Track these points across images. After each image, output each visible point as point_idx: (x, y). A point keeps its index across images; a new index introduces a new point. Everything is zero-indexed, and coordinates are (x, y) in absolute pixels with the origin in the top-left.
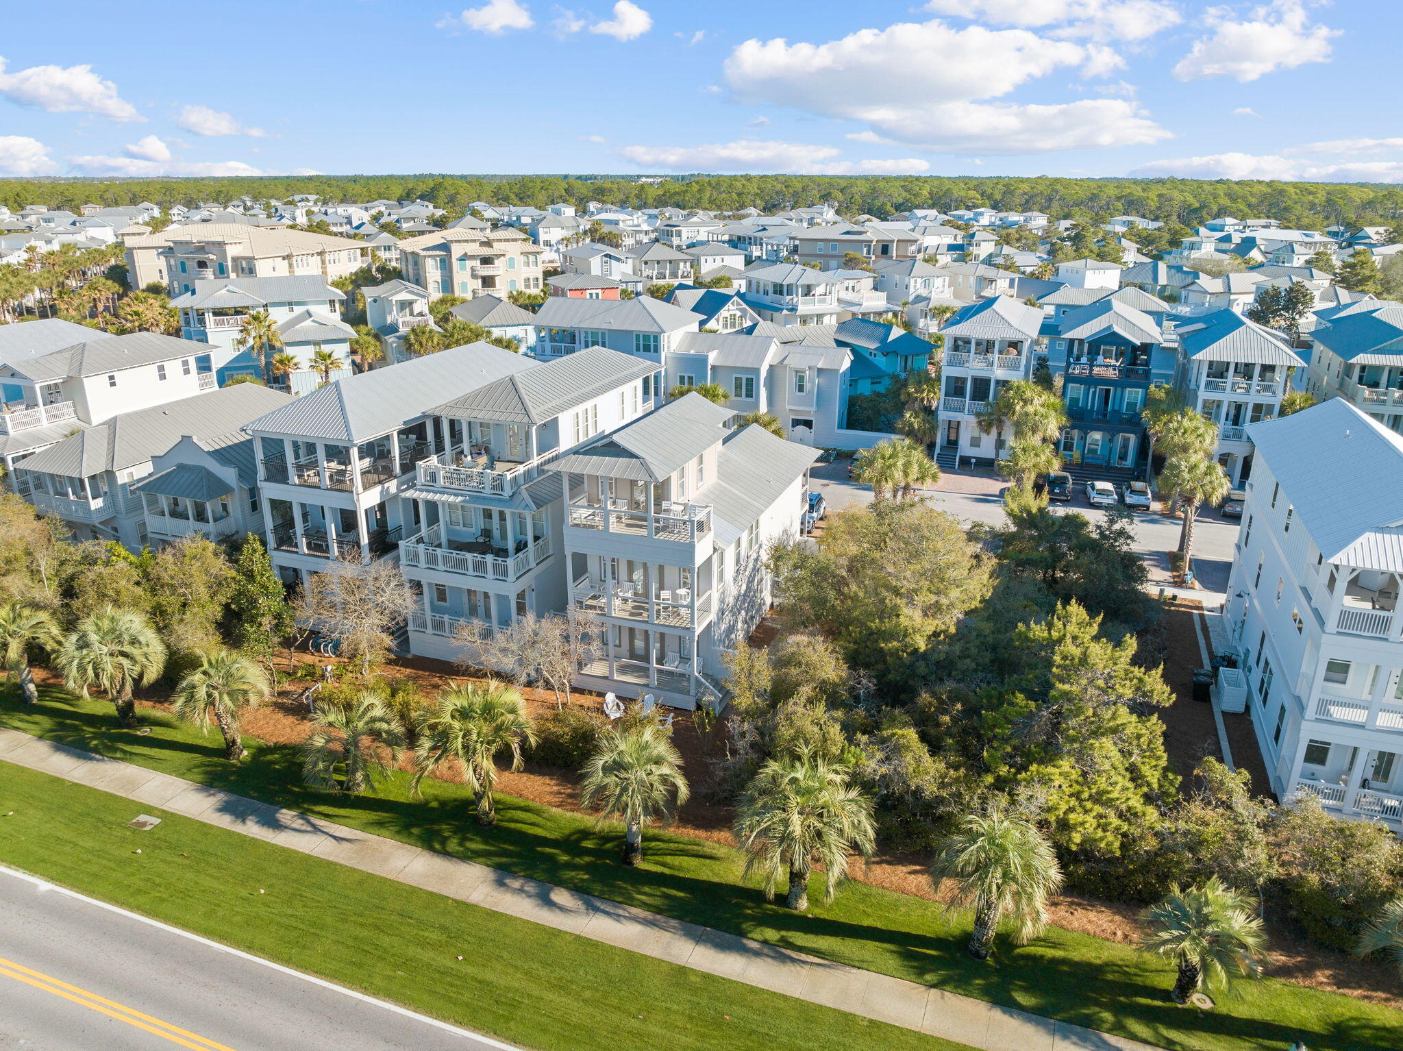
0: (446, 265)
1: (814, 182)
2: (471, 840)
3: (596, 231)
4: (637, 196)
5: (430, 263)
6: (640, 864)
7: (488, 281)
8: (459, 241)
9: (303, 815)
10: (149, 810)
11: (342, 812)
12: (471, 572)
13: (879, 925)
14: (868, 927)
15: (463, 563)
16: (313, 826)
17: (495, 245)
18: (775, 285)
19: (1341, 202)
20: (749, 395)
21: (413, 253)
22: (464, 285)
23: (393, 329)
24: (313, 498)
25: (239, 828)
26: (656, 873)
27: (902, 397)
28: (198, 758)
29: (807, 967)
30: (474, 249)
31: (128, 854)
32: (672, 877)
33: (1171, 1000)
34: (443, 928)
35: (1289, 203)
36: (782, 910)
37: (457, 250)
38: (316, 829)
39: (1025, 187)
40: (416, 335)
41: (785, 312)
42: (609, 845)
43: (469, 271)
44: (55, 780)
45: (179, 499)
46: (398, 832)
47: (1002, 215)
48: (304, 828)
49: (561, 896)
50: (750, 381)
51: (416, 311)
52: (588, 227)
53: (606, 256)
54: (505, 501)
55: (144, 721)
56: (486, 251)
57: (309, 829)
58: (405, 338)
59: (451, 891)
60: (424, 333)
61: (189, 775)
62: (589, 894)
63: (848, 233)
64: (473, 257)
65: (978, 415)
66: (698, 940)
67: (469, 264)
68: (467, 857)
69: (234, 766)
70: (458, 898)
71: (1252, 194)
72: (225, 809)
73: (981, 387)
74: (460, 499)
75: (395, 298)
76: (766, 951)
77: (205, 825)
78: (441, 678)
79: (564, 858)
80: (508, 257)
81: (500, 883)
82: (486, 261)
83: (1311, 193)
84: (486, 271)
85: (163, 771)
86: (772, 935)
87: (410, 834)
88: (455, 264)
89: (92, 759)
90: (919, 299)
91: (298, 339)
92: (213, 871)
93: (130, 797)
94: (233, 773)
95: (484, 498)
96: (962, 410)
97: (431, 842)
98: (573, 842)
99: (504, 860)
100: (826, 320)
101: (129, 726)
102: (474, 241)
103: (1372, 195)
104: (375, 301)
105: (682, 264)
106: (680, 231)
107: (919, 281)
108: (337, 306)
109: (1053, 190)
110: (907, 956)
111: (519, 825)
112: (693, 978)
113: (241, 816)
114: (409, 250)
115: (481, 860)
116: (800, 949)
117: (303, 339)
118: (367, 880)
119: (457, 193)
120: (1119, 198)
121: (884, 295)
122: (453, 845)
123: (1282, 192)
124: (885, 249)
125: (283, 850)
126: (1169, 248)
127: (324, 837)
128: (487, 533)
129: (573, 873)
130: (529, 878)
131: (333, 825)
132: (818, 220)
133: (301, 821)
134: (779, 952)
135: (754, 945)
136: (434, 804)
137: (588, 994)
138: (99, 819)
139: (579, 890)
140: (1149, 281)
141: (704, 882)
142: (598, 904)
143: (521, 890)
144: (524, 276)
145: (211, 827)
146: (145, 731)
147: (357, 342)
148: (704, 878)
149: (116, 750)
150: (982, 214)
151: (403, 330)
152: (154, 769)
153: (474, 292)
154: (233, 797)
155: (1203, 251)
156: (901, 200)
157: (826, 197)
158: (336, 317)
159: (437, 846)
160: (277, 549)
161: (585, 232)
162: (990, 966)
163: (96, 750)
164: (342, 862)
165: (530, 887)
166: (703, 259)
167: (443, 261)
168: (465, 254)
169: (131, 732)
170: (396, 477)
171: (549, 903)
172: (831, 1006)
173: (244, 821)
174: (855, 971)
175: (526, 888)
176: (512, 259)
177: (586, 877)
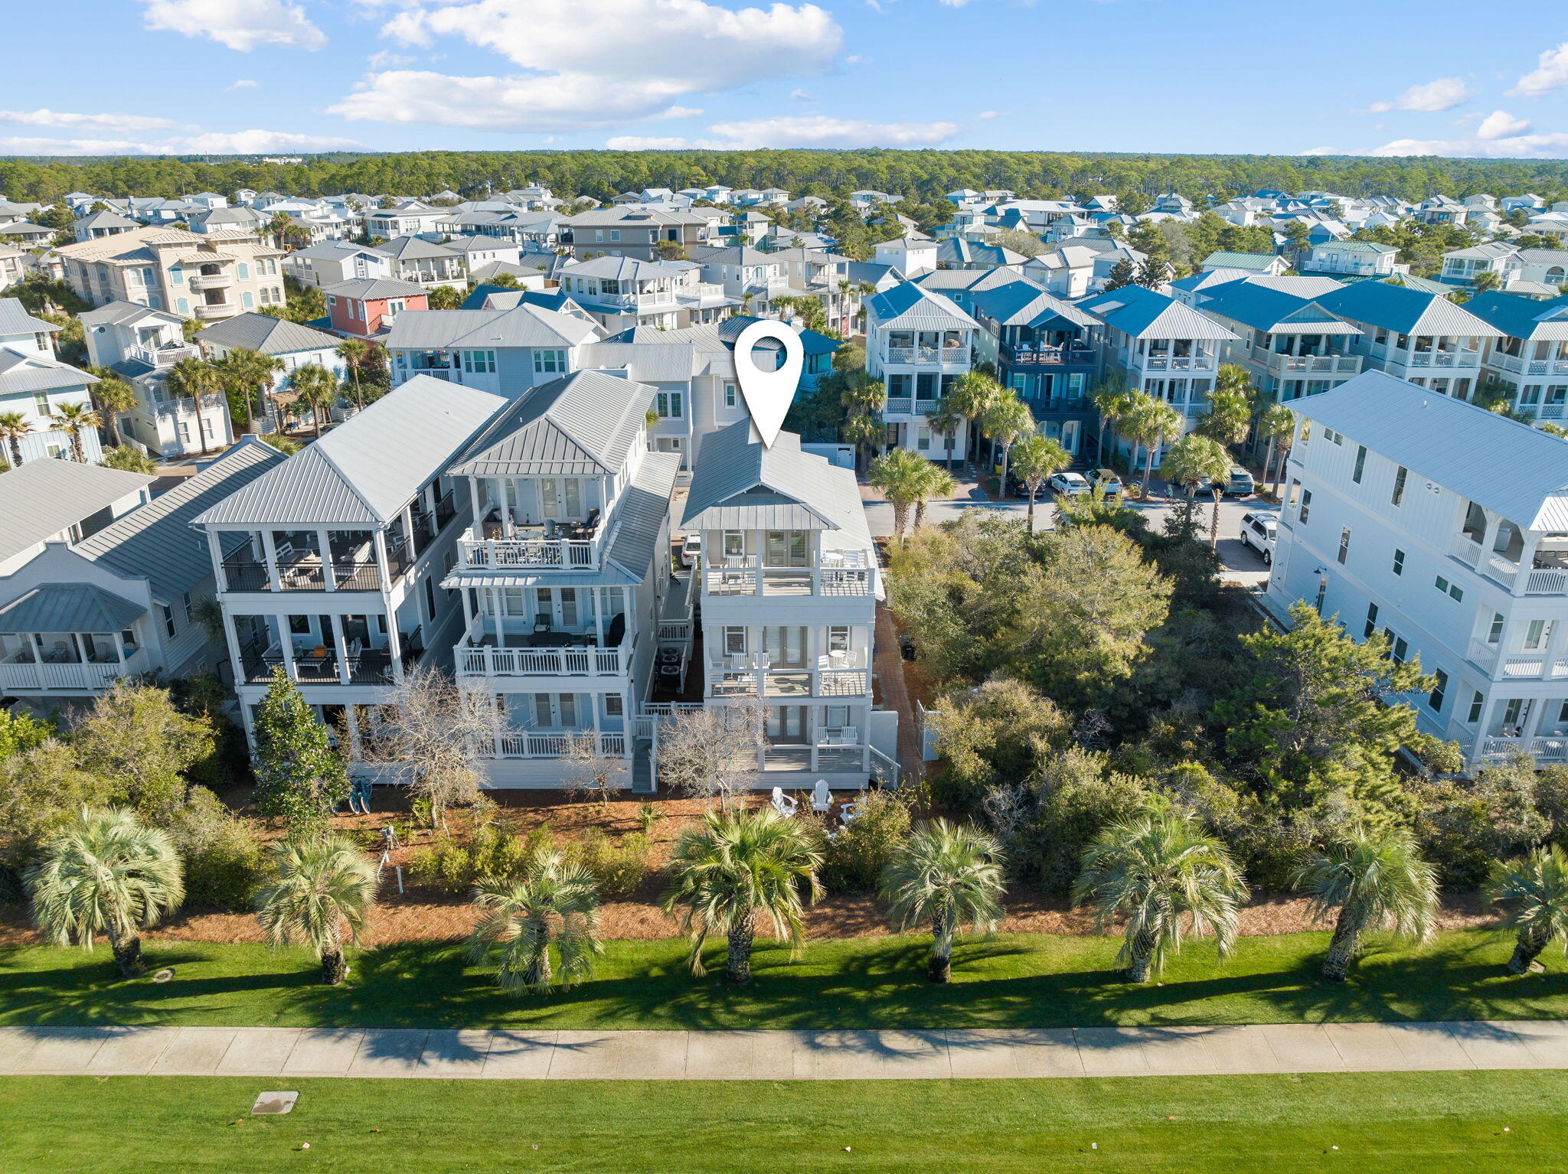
0: (153, 277)
1: (515, 159)
2: (739, 1003)
3: (281, 225)
4: (296, 181)
5: (130, 276)
6: (953, 977)
7: (214, 296)
8: (169, 245)
9: (496, 1029)
10: (270, 1084)
11: (544, 1012)
12: (564, 671)
13: (1227, 974)
14: (1221, 980)
15: (554, 663)
16: (524, 1040)
17: (219, 248)
18: (604, 282)
19: (1057, 171)
20: (677, 412)
21: (98, 264)
22: (183, 303)
23: (141, 367)
24: (311, 606)
25: (419, 1072)
26: (974, 984)
27: (844, 401)
28: (283, 993)
29: (1199, 1038)
30: (191, 254)
31: (287, 1155)
32: (994, 982)
33: (1513, 973)
34: (799, 1121)
35: (1010, 173)
36: (1130, 987)
37: (167, 258)
38: (532, 1044)
39: (751, 161)
40: (184, 372)
41: (623, 313)
42: (898, 966)
43: (187, 284)
44: (73, 1082)
45: (42, 634)
46: (640, 1020)
47: (740, 192)
48: (513, 1047)
49: (893, 1040)
50: (676, 397)
51: (164, 341)
52: (269, 221)
53: (360, 256)
54: (594, 575)
55: (154, 961)
56: (207, 257)
57: (521, 1046)
58: (169, 377)
59: (764, 1072)
60: (196, 369)
61: (284, 1020)
62: (923, 1029)
63: (628, 218)
64: (191, 266)
65: (928, 414)
66: (1077, 1043)
67: (186, 274)
68: (755, 1024)
69: (343, 990)
70: (782, 1078)
71: (975, 165)
72: (378, 1051)
73: (926, 383)
74: (530, 581)
75: (137, 326)
76: (1148, 1035)
77: (369, 1081)
78: (536, 811)
79: (861, 994)
80: (237, 262)
81: (815, 1046)
82: (208, 269)
83: (1027, 163)
84: (211, 282)
85: (241, 1023)
86: (1141, 1016)
87: (658, 1017)
88: (168, 277)
89: (111, 1035)
90: (753, 290)
91: (12, 391)
92: (435, 1141)
93: (220, 1073)
94: (351, 1000)
95: (562, 575)
96: (908, 411)
97: (691, 1019)
98: (855, 970)
99: (795, 1016)
100: (667, 319)
101: (135, 974)
102: (190, 244)
103: (1080, 164)
104: (102, 330)
105: (447, 263)
106: (396, 222)
107: (751, 270)
108: (49, 341)
109: (780, 164)
110: (1278, 1000)
111: (780, 970)
112: (1106, 1088)
113: (413, 1054)
114: (92, 259)
115: (771, 1023)
116: (1179, 1023)
117: (21, 389)
118: (651, 1090)
119: (40, 182)
120: (849, 171)
121: (721, 287)
122: (724, 1018)
123: (1002, 162)
124: (673, 235)
125: (510, 1084)
126: (939, 223)
127: (550, 1050)
128: (544, 618)
129: (888, 1010)
130: (840, 1028)
131: (546, 1033)
132: (539, 204)
133: (500, 1040)
134: (1160, 1031)
135: (1133, 1032)
136: (655, 972)
137: (1018, 1142)
138: (199, 1118)
139: (905, 1026)
140: (954, 258)
141: (1030, 978)
142: (941, 1036)
143: (844, 1047)
144: (260, 287)
145: (380, 1081)
146: (162, 975)
147: (99, 387)
148: (1028, 975)
149: (139, 1013)
150: (716, 192)
151: (160, 367)
152: (224, 1024)
153: (197, 311)
154: (379, 1034)
155: (975, 225)
156: (618, 179)
157: (534, 176)
158: (49, 356)
159: (705, 1023)
160: (248, 683)
161: (266, 228)
162: (1351, 987)
163: (103, 1020)
164: (602, 1077)
165: (851, 1039)
166: (470, 255)
167: (148, 272)
168: (180, 262)
169: (142, 981)
170: (412, 563)
171: (889, 1053)
172: (1253, 1072)
173: (421, 1060)
174: (1243, 1028)
175: (849, 1043)
176: (243, 266)
177: (904, 1009)
